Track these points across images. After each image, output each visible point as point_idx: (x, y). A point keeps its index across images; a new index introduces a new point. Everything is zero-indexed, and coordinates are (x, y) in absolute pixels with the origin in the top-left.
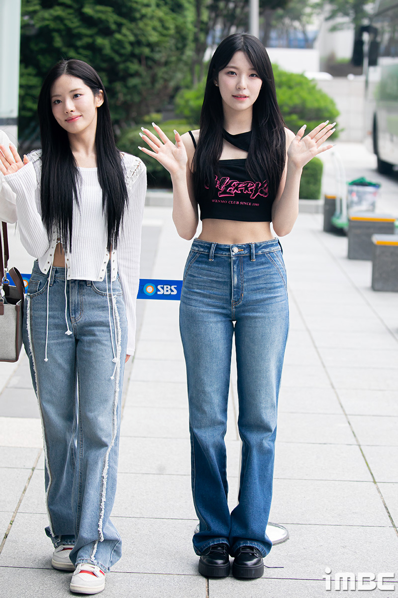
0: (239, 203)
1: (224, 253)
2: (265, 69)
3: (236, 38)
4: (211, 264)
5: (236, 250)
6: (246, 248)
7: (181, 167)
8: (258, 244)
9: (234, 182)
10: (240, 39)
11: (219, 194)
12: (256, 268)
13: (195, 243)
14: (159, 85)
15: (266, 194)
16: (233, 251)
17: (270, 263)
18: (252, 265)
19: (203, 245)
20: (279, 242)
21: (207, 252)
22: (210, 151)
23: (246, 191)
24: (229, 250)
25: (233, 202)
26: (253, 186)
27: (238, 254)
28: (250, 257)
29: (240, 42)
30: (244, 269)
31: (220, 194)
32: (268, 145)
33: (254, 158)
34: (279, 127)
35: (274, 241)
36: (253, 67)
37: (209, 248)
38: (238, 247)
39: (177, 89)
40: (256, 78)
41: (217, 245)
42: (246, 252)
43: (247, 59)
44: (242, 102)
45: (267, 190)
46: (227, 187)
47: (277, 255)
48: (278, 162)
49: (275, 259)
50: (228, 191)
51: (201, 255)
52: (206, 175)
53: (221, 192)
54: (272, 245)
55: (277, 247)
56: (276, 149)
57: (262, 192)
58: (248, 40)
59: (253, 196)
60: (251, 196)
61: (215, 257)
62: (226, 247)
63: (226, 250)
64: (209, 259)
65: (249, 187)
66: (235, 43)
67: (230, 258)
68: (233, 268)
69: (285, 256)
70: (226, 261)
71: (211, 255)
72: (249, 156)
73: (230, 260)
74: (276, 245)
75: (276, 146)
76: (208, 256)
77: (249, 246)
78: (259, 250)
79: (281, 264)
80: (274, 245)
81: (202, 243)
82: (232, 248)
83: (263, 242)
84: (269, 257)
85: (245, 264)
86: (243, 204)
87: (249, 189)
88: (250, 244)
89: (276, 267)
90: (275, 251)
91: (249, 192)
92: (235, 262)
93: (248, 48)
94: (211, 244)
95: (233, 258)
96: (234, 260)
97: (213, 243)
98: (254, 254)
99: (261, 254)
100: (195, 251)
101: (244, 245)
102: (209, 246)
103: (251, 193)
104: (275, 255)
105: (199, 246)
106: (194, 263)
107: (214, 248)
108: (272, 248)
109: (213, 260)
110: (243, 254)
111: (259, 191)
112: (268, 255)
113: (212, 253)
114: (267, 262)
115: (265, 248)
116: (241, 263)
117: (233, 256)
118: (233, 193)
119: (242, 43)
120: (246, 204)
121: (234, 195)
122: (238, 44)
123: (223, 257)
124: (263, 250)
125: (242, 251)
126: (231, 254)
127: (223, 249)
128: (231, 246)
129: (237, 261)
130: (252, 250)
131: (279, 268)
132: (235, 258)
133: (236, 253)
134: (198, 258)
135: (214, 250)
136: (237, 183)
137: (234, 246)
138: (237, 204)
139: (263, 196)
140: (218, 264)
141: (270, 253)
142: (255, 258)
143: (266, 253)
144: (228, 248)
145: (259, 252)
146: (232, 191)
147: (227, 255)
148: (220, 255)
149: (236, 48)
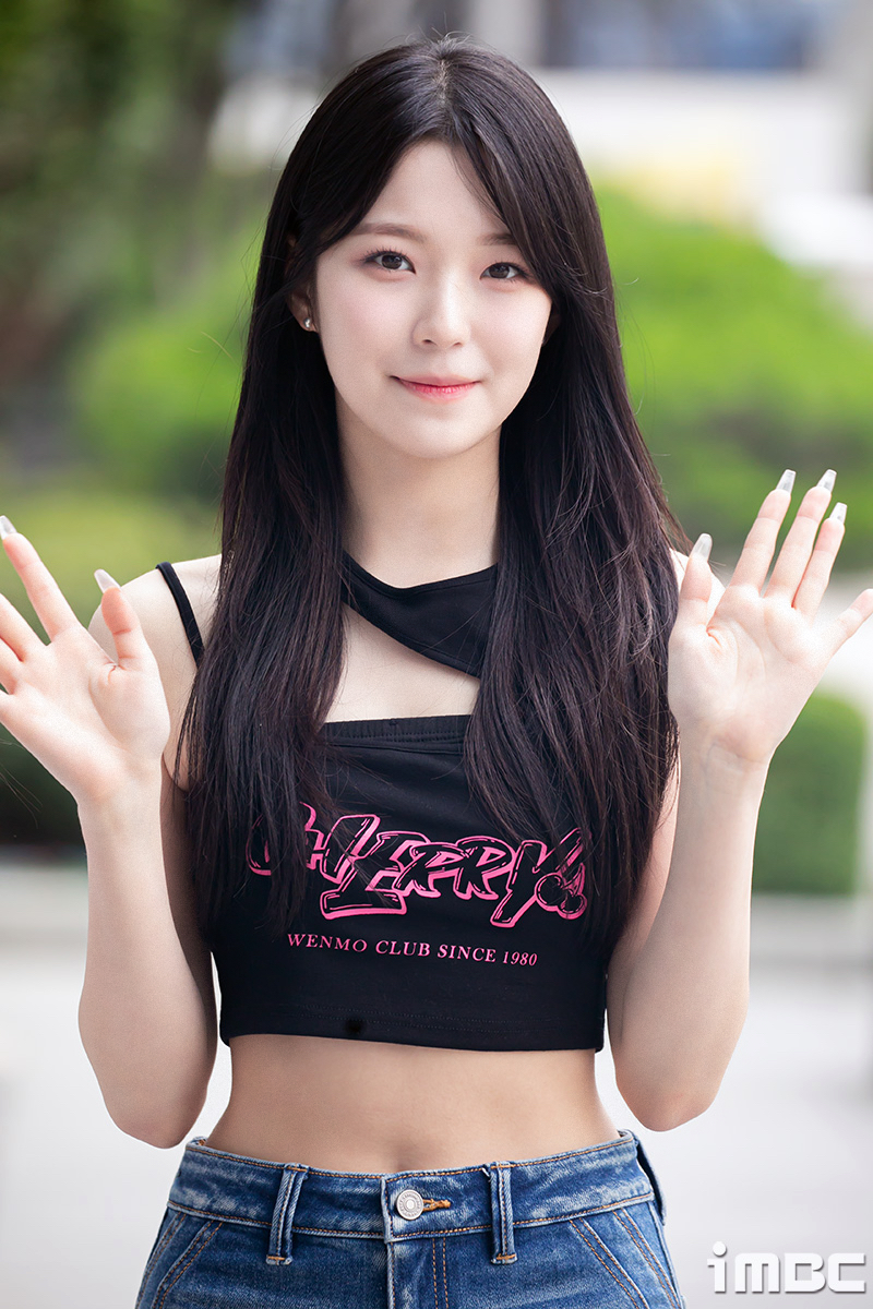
0: (435, 950)
1: (347, 1224)
2: (565, 236)
3: (406, 73)
4: (277, 1282)
5: (410, 1204)
6: (466, 1191)
7: (134, 769)
8: (530, 1173)
9: (403, 838)
10: (430, 77)
11: (323, 904)
12: (520, 1301)
13: (191, 1166)
15: (573, 904)
16: (394, 1212)
17: (594, 1272)
18: (497, 1284)
19: (234, 1176)
20: (642, 1158)
21: (258, 1219)
22: (278, 677)
23: (470, 888)
24: (372, 1203)
25: (399, 947)
26: (507, 858)
27: (423, 1228)
28: (488, 1242)
29: (431, 90)
30: (455, 1307)
31: (333, 904)
32: (589, 642)
33: (511, 715)
34: (642, 544)
35: (615, 1149)
36: (502, 228)
37: (268, 1196)
38: (424, 1188)
40: (519, 285)
41: (312, 1177)
42: (466, 1213)
43: (468, 186)
44: (441, 415)
45: (579, 881)
46: (367, 866)
47: (632, 1231)
48: (643, 735)
49: (622, 1249)
50: (371, 887)
51: (226, 1234)
52: (259, 804)
53: (332, 894)
54: (605, 1175)
55: (633, 1185)
56: (633, 669)
57: (552, 893)
58: (472, 83)
59: (509, 912)
60: (498, 913)
61: (299, 1243)
62: (361, 1190)
63: (356, 1203)
64: (265, 1251)
65: (487, 867)
66: (401, 99)
67: (382, 1246)
68: (398, 1303)
69: (674, 1229)
70: (361, 1264)
71: (277, 1234)
73: (377, 1258)
74: (627, 1173)
75: (631, 648)
76: (262, 1240)
77: (480, 1182)
78: (539, 1200)
79: (656, 1278)
80: (618, 1171)
81: (228, 1168)
82: (388, 1195)
83: (556, 1159)
84: (590, 1237)
85: (458, 1280)
86: (451, 956)
87: (486, 876)
88: (484, 1170)
89: (626, 1297)
90: (622, 1205)
91: (487, 893)
92: (404, 1272)
93: (471, 124)
94: (277, 1174)
95: (397, 1248)
96: (400, 1260)
97: (287, 1169)
98: (506, 1222)
99: (546, 1223)
100: (191, 1213)
101: (456, 1174)
102: (265, 1186)
103: (494, 896)
104: (623, 1229)
105: (215, 1186)
106: (187, 1276)
107: (292, 1194)
108: (604, 1188)
109: (287, 1263)
110: (450, 1226)
111: (538, 886)
112: (586, 1228)
113: (282, 1221)
114: (578, 1269)
115: (568, 1193)
116: (439, 1273)
117: (395, 1235)
118: (397, 898)
119: (443, 96)
120: (467, 956)
121: (403, 911)
122: (418, 105)
123: (338, 1244)
124: (559, 1199)
125: (444, 1208)
126: (384, 1227)
127: (342, 1199)
128: (384, 1182)
129: (417, 1265)
130: (494, 1206)
131: (644, 1300)
132: (404, 1247)
133: (412, 1223)
134: (209, 1248)
135: (294, 1205)
136: (422, 844)
137: (399, 1185)
138: (420, 954)
139: (560, 913)
140: (315, 1285)
141: (596, 1219)
142: (512, 1245)
143: (572, 1217)
144: (366, 1195)
145: (535, 1213)
146: (394, 890)
147: (363, 1232)
148: (328, 1230)
149: (411, 125)
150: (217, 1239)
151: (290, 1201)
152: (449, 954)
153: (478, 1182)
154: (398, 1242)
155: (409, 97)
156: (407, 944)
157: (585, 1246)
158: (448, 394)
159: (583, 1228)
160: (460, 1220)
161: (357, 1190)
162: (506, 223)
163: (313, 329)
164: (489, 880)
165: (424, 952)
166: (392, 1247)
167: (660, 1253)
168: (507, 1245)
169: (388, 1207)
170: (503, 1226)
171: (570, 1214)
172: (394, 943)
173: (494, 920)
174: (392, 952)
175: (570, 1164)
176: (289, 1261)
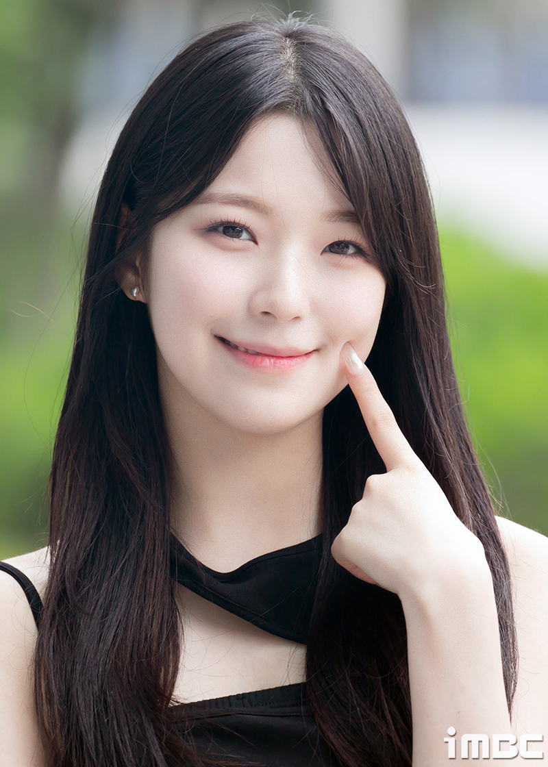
36: (347, 206)
93: (321, 99)
162: (351, 200)
163: (141, 298)
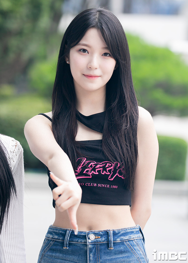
0: (97, 185)
1: (79, 241)
3: (90, 14)
4: (66, 252)
5: (92, 237)
6: (104, 235)
8: (117, 232)
9: (90, 162)
10: (95, 15)
12: (114, 257)
13: (50, 230)
14: (12, 56)
15: (124, 176)
17: (129, 252)
18: (110, 253)
19: (57, 231)
20: (140, 230)
21: (62, 240)
23: (104, 172)
24: (84, 237)
25: (90, 184)
26: (112, 166)
27: (95, 242)
28: (108, 245)
29: (95, 18)
30: (101, 258)
31: (77, 176)
35: (134, 228)
36: (106, 46)
37: (64, 235)
38: (95, 234)
39: (31, 62)
41: (73, 232)
42: (103, 239)
43: (101, 38)
46: (84, 168)
47: (137, 244)
49: (135, 248)
50: (84, 172)
51: (56, 243)
53: (77, 174)
54: (132, 232)
55: (138, 235)
57: (120, 173)
58: (103, 17)
59: (112, 177)
60: (110, 177)
61: (70, 244)
63: (81, 237)
64: (63, 246)
65: (108, 167)
67: (86, 245)
68: (90, 257)
70: (82, 249)
71: (65, 243)
72: (103, 137)
73: (85, 248)
74: (137, 233)
76: (62, 244)
77: (107, 233)
78: (118, 238)
79: (142, 254)
80: (135, 232)
81: (57, 230)
82: (88, 235)
83: (122, 229)
84: (128, 245)
85: (101, 252)
86: (101, 186)
87: (107, 169)
88: (107, 231)
89: (136, 257)
90: (135, 239)
91: (108, 173)
92: (91, 251)
93: (102, 25)
94: (66, 231)
95: (89, 246)
96: (90, 248)
97: (68, 230)
98: (111, 241)
99: (120, 242)
100: (49, 239)
101: (101, 231)
102: (63, 233)
103: (109, 173)
104: (135, 244)
105: (54, 233)
106: (48, 251)
107: (68, 235)
108: (132, 235)
109: (67, 248)
110: (100, 242)
111: (118, 171)
112: (128, 243)
113: (66, 240)
114: (126, 251)
115: (124, 236)
116: (98, 251)
117: (89, 243)
118: (90, 174)
119: (97, 19)
120: (104, 186)
121: (91, 177)
122: (91, 21)
123: (78, 245)
124: (122, 237)
125: (99, 238)
126: (87, 242)
127: (79, 236)
128: (87, 233)
129: (93, 249)
130: (109, 238)
131: (140, 258)
132: (91, 246)
133: (92, 241)
134: (52, 246)
135: (69, 237)
136: (95, 163)
137: (90, 233)
138: (95, 186)
139: (122, 177)
140: (73, 253)
141: (130, 241)
142: (113, 246)
143: (125, 241)
144: (83, 235)
145: (117, 240)
146: (89, 173)
147: (83, 243)
148: (76, 242)
149: (90, 25)
150: (54, 244)
151: (68, 236)
152: (100, 186)
153: (106, 233)
154: (90, 245)
155: (90, 19)
156: (92, 184)
157: (127, 247)
158: (93, 78)
159: (127, 243)
160: (102, 241)
161: (82, 234)
163: (69, 63)
164: (108, 170)
165: (95, 185)
166: (88, 245)
167: (143, 249)
168: (112, 246)
169: (88, 238)
170: (111, 242)
171: (124, 240)
172: (89, 184)
173: (109, 178)
174: (89, 185)
175: (125, 230)
176: (68, 248)
